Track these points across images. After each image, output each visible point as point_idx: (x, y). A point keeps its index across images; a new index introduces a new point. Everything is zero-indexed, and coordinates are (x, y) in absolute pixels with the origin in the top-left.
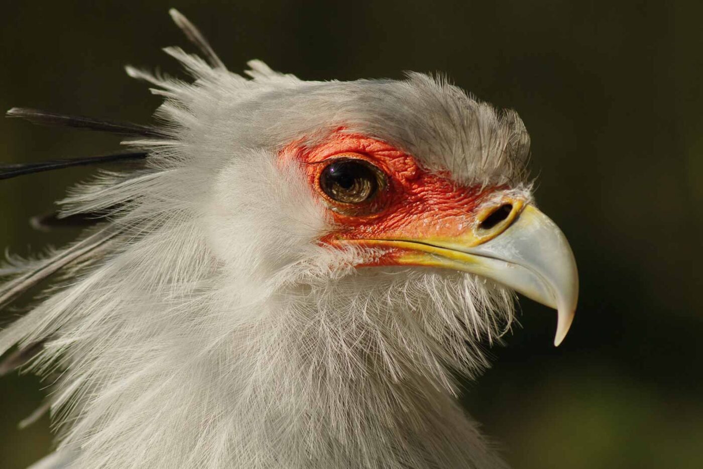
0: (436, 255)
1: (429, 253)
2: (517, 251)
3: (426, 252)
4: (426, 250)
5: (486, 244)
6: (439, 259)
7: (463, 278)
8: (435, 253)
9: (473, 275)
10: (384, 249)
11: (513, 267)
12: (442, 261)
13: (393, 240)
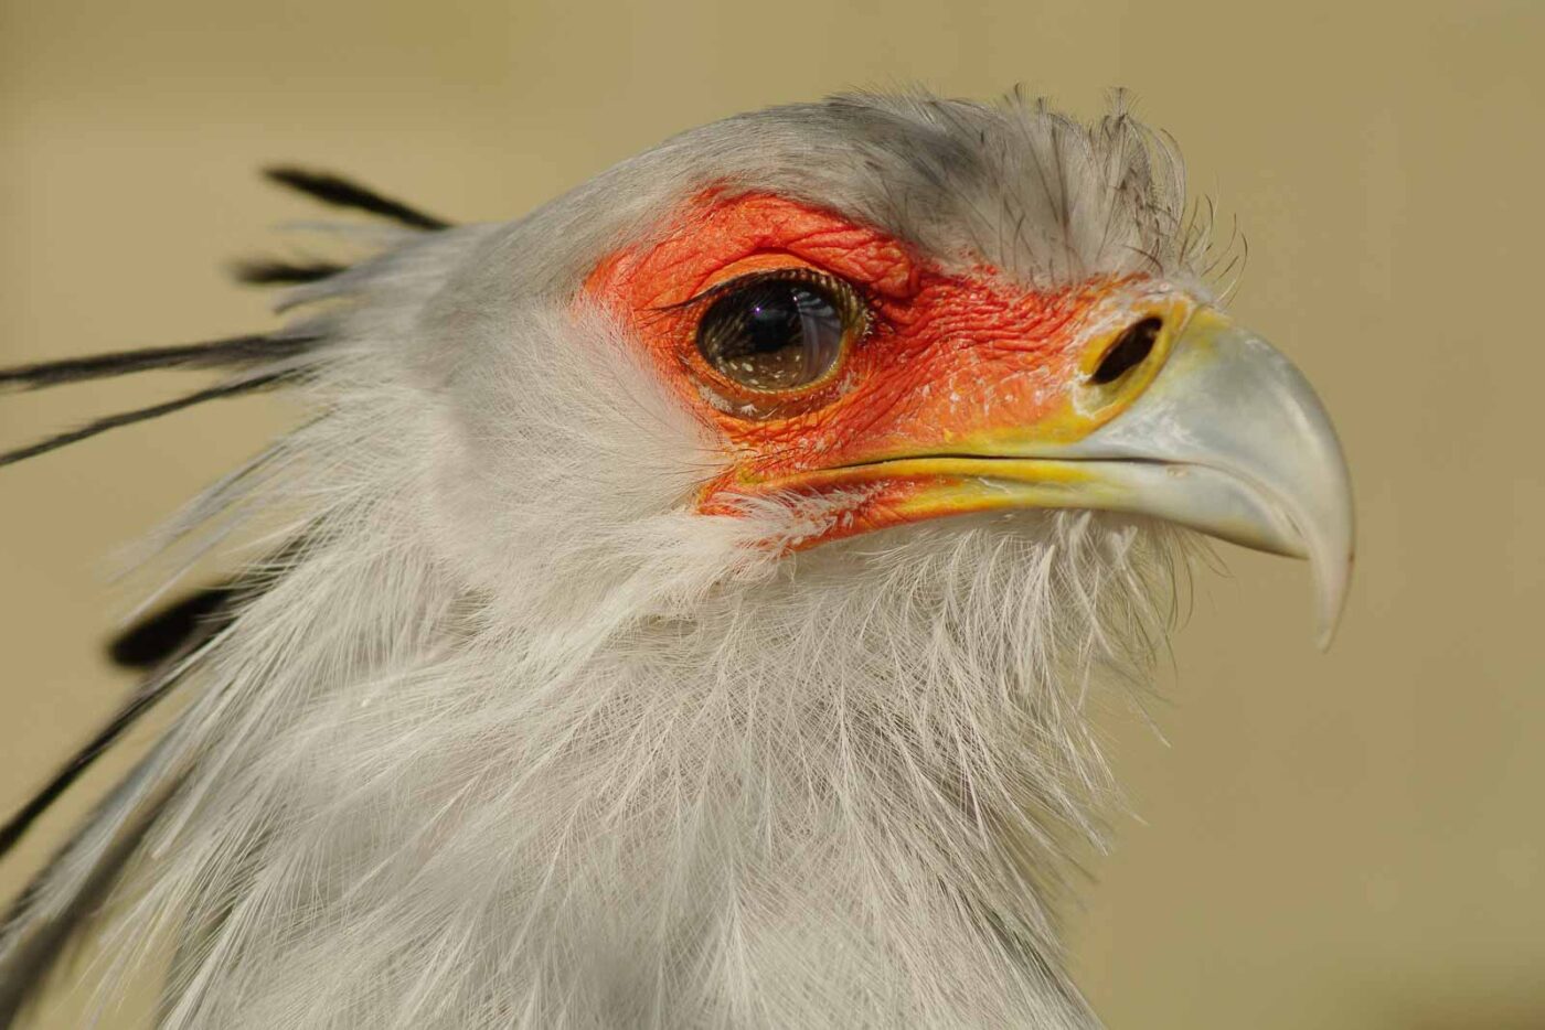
0: (992, 478)
1: (974, 477)
2: (1187, 432)
3: (966, 476)
4: (966, 472)
5: (1109, 426)
6: (1000, 486)
7: (1052, 524)
8: (986, 474)
9: (1075, 511)
10: (863, 487)
11: (1180, 474)
12: (1007, 491)
13: (881, 462)
